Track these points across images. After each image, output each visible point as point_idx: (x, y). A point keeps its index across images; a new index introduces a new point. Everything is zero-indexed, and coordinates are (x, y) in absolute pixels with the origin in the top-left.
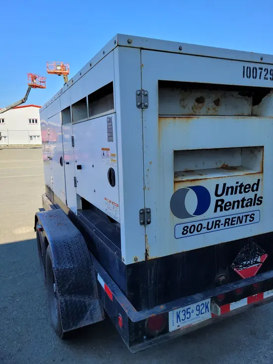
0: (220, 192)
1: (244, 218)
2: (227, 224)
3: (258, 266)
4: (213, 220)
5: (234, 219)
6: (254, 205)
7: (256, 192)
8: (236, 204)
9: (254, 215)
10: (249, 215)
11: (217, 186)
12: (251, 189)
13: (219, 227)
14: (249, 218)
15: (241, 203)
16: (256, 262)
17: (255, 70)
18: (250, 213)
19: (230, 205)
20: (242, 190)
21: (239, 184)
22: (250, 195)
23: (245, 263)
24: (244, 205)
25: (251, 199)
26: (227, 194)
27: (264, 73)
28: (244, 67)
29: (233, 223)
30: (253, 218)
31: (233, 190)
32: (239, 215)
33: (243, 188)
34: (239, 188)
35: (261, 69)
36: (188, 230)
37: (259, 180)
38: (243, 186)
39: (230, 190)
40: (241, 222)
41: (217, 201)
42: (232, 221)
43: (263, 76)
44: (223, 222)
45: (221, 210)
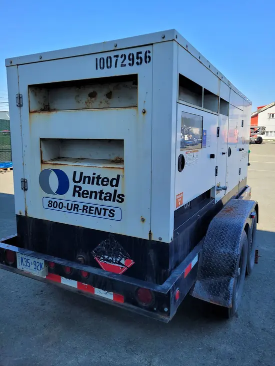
0: (77, 179)
1: (103, 211)
2: (85, 211)
3: (122, 268)
4: (72, 202)
5: (92, 209)
6: (114, 201)
7: (115, 188)
8: (94, 194)
9: (114, 211)
10: (108, 210)
11: (75, 173)
12: (109, 183)
13: (77, 211)
14: (108, 212)
15: (98, 195)
16: (119, 263)
17: (109, 59)
18: (110, 208)
19: (88, 193)
20: (100, 183)
21: (96, 176)
22: (109, 189)
23: (106, 257)
24: (103, 197)
25: (110, 194)
26: (84, 183)
27: (120, 60)
28: (97, 59)
29: (91, 212)
30: (113, 215)
31: (91, 181)
32: (97, 206)
33: (100, 180)
34: (96, 180)
35: (117, 56)
36: (52, 204)
37: (119, 176)
38: (101, 178)
39: (87, 179)
40: (99, 214)
41: (75, 187)
42: (90, 210)
43: (119, 64)
44: (81, 207)
45: (79, 196)
